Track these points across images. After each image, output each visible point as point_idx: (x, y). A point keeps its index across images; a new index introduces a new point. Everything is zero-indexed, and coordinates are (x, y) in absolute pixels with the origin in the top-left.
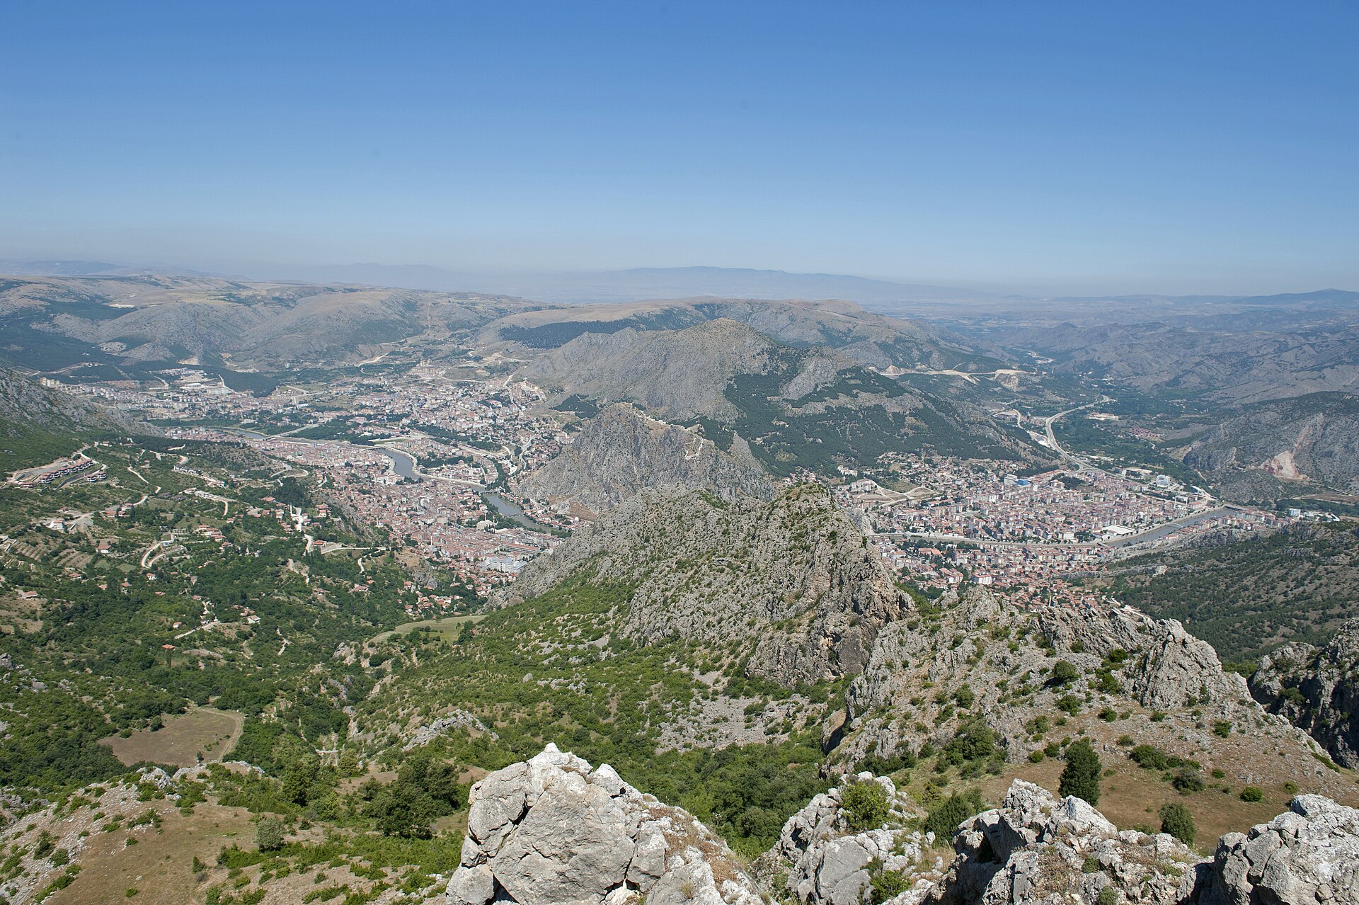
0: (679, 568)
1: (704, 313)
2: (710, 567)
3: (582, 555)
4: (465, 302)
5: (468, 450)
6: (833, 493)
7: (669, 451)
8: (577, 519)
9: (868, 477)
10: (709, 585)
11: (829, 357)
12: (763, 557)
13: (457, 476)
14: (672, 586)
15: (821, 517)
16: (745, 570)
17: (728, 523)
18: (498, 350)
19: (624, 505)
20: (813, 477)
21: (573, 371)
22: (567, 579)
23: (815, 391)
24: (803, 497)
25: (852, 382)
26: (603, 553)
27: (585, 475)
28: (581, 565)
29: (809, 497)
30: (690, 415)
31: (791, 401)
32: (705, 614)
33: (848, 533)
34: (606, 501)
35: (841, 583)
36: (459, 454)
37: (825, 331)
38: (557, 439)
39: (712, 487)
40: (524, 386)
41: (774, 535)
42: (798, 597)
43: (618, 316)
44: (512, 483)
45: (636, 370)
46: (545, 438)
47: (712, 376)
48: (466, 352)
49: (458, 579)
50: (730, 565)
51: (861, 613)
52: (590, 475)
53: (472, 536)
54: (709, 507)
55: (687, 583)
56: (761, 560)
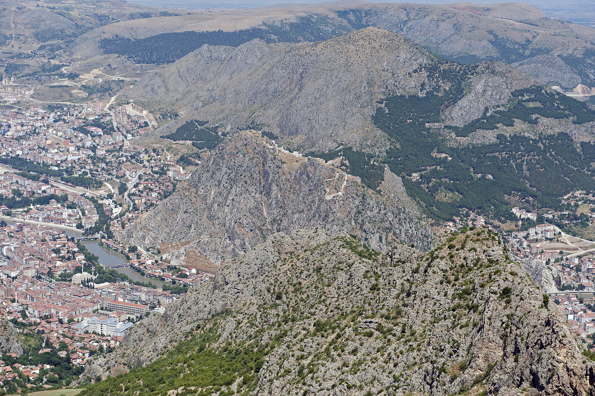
0: (317, 330)
1: (349, 21)
2: (355, 330)
3: (201, 315)
4: (57, 6)
5: (62, 188)
6: (506, 241)
7: (305, 189)
8: (194, 271)
9: (550, 222)
10: (354, 352)
11: (502, 75)
12: (420, 318)
13: (48, 219)
14: (310, 354)
15: (492, 269)
16: (399, 334)
17: (377, 277)
18: (98, 65)
19: (251, 254)
20: (481, 221)
21: (189, 92)
22: (181, 344)
23: (484, 116)
24: (469, 245)
25: (531, 105)
26: (226, 312)
27: (204, 218)
28: (198, 327)
29: (476, 245)
30: (331, 145)
31: (455, 129)
32: (349, 387)
33: (526, 290)
34: (230, 249)
35: (517, 351)
36: (51, 191)
37: (497, 42)
38: (170, 174)
39: (358, 233)
40: (129, 109)
41: (434, 292)
42: (463, 368)
43: (245, 25)
44: (115, 227)
45: (266, 90)
46: (156, 173)
47: (358, 98)
48: (58, 67)
49: (48, 345)
50: (379, 328)
51: (541, 388)
52: (211, 218)
53: (66, 292)
54: (354, 257)
55: (327, 350)
56: (418, 322)
